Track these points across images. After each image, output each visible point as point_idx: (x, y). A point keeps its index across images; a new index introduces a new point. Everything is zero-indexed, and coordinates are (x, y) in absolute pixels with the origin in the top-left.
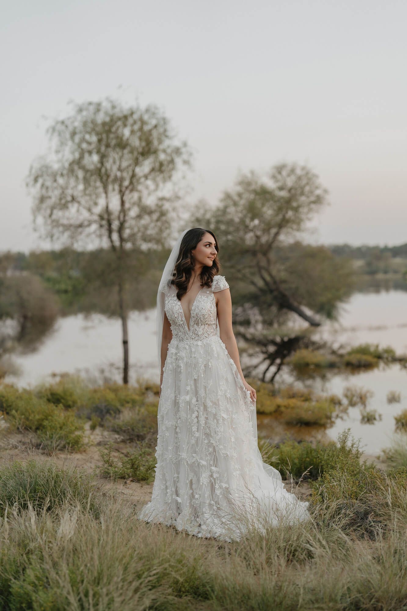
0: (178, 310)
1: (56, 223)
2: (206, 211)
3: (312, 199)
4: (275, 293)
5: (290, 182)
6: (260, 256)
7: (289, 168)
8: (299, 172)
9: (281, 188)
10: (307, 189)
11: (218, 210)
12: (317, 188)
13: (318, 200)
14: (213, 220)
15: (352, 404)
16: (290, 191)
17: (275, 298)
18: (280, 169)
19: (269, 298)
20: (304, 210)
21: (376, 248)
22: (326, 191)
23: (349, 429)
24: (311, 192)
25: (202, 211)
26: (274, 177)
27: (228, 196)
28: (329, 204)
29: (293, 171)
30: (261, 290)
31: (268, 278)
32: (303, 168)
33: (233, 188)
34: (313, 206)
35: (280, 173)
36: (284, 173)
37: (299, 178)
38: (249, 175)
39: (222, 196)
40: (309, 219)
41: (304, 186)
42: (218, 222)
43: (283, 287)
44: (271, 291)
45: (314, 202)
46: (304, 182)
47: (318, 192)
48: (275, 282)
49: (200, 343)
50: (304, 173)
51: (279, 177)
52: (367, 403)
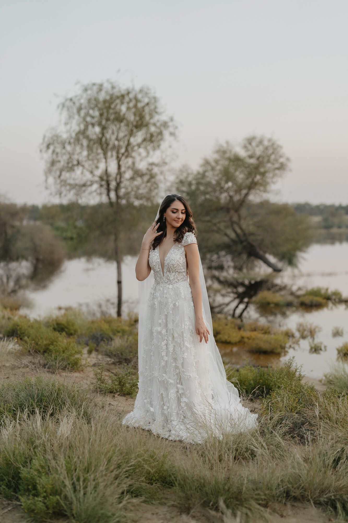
0: (157, 259)
1: (64, 183)
2: (188, 174)
3: (277, 165)
4: (245, 244)
5: (258, 151)
6: (232, 212)
7: (258, 140)
8: (266, 143)
9: (251, 157)
10: (273, 157)
11: (199, 173)
12: (281, 156)
13: (282, 167)
14: (194, 182)
15: (303, 337)
16: (258, 159)
17: (244, 248)
18: (250, 141)
19: (239, 247)
20: (269, 175)
21: (332, 206)
22: (288, 159)
23: (294, 357)
24: (276, 160)
25: (185, 175)
26: (245, 147)
27: (207, 162)
28: (291, 170)
29: (261, 142)
30: (233, 241)
31: (239, 231)
32: (270, 140)
33: (211, 156)
34: (277, 172)
35: (250, 144)
36: (254, 144)
37: (267, 148)
38: (225, 145)
39: (201, 162)
40: (274, 183)
41: (271, 155)
42: (198, 184)
43: (251, 238)
44: (241, 242)
45: (278, 169)
46: (270, 151)
47: (282, 160)
48: (245, 235)
49: (171, 286)
50: (270, 144)
51: (250, 147)
52: (315, 337)
